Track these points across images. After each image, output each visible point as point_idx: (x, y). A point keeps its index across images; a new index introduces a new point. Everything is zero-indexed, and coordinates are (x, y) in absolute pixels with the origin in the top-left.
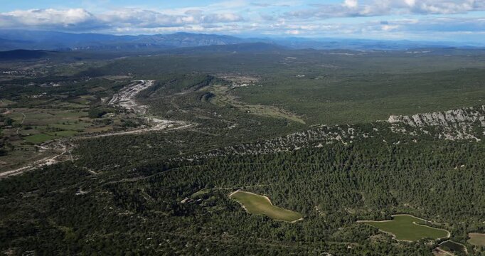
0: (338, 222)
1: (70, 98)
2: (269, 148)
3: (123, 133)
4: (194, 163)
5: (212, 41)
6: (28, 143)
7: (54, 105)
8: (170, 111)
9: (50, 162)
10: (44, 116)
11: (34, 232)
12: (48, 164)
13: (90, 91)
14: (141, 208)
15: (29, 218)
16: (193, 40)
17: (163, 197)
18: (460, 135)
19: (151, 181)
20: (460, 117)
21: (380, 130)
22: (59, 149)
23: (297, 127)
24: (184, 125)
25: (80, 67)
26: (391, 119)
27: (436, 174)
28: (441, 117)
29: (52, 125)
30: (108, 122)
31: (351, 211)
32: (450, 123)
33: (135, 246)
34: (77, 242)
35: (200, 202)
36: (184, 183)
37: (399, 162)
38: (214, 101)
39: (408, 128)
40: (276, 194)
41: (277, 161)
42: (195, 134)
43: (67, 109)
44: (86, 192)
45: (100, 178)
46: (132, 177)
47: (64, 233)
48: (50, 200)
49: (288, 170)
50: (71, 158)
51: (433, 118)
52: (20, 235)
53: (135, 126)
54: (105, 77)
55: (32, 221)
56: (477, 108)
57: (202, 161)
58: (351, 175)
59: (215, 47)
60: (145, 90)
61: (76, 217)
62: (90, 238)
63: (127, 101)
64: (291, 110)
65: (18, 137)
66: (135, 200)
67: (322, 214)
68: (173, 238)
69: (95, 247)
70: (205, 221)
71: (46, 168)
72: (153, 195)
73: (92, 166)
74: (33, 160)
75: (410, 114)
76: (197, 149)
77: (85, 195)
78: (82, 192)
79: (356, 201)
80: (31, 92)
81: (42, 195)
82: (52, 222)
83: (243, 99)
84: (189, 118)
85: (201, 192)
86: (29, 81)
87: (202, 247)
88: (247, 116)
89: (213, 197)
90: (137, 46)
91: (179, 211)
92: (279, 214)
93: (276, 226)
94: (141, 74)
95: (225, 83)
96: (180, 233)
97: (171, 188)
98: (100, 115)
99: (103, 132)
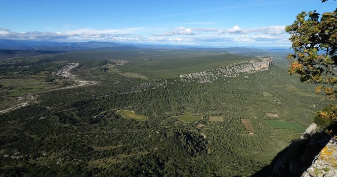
0: (162, 118)
1: (35, 73)
2: (133, 90)
3: (64, 88)
4: (100, 100)
5: (107, 45)
6: (12, 96)
7: (26, 77)
8: (88, 77)
9: (25, 105)
10: (21, 82)
11: (16, 140)
12: (23, 106)
13: (46, 69)
14: (74, 122)
15: (13, 133)
16: (97, 44)
17: (85, 116)
18: (205, 81)
19: (79, 110)
20: (205, 74)
21: (177, 81)
22: (29, 98)
23: (145, 81)
24: (94, 83)
25: (39, 58)
26: (181, 76)
27: (197, 96)
28: (199, 75)
29: (25, 87)
30: (56, 84)
31: (167, 113)
32: (202, 77)
33: (71, 140)
34: (40, 142)
35: (103, 117)
36: (95, 109)
37: (184, 92)
38: (108, 71)
39: (187, 79)
40: (137, 109)
41: (136, 96)
42: (100, 87)
43: (33, 78)
44: (45, 118)
45: (52, 110)
46: (69, 108)
47: (33, 139)
48: (25, 123)
49: (141, 99)
50: (36, 102)
51: (196, 75)
52: (8, 143)
53: (70, 85)
54: (53, 62)
55: (15, 135)
56: (211, 70)
57: (103, 99)
58: (167, 99)
59: (108, 48)
60: (74, 68)
61: (40, 130)
62: (48, 139)
63: (65, 73)
64: (142, 74)
65: (5, 94)
66: (71, 119)
67: (156, 116)
68: (90, 134)
69: (50, 143)
70: (105, 125)
71: (22, 108)
72: (80, 116)
73: (48, 105)
74: (15, 104)
75: (188, 74)
76: (100, 94)
77: (44, 119)
78: (43, 118)
79: (169, 109)
80: (12, 70)
81: (21, 121)
82: (26, 134)
83: (121, 70)
84: (97, 80)
85: (103, 112)
86: (11, 65)
87: (103, 136)
88: (123, 77)
89: (109, 114)
90: (70, 47)
91: (92, 122)
92: (139, 118)
93: (137, 123)
94: (72, 60)
95: (113, 63)
96: (93, 131)
97: (89, 112)
98: (52, 81)
99: (53, 88)
